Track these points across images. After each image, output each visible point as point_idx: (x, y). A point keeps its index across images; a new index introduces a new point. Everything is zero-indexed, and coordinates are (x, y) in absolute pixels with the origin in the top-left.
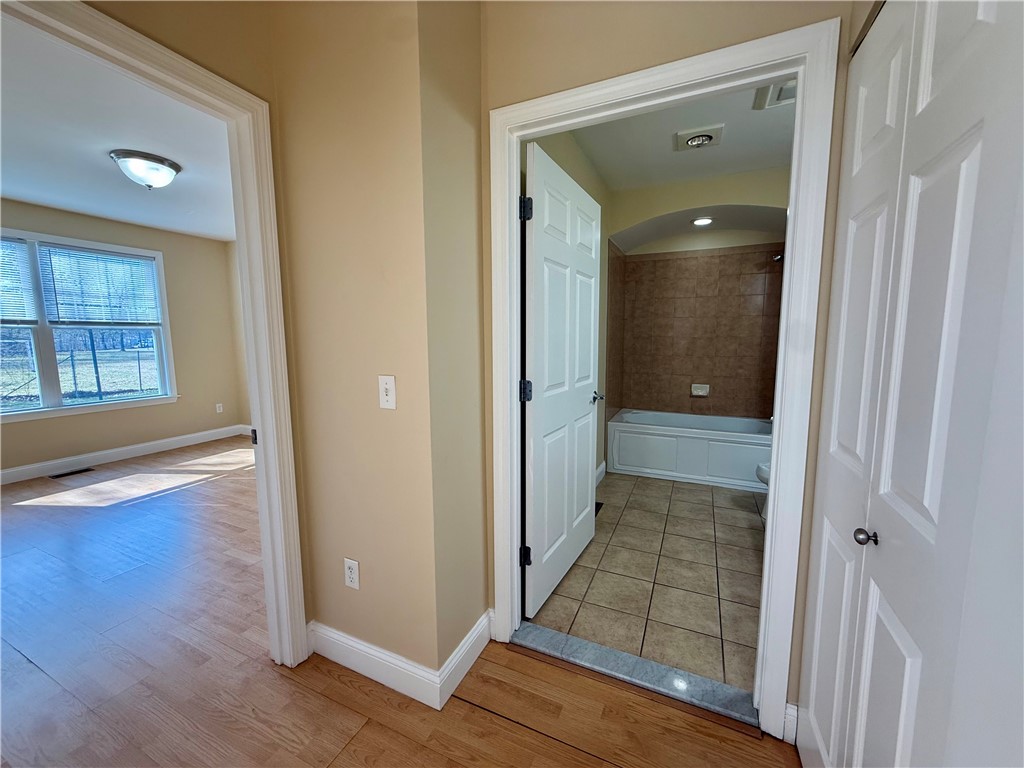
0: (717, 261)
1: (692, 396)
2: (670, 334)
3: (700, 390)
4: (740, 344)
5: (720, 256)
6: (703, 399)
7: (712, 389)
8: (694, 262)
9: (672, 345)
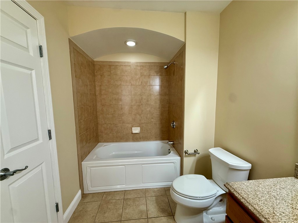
0: (139, 68)
1: (132, 133)
2: (120, 103)
3: (136, 130)
4: (151, 108)
5: (140, 66)
6: (137, 134)
7: (141, 129)
8: (129, 68)
9: (122, 109)
